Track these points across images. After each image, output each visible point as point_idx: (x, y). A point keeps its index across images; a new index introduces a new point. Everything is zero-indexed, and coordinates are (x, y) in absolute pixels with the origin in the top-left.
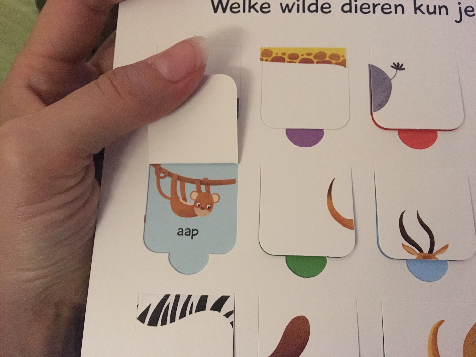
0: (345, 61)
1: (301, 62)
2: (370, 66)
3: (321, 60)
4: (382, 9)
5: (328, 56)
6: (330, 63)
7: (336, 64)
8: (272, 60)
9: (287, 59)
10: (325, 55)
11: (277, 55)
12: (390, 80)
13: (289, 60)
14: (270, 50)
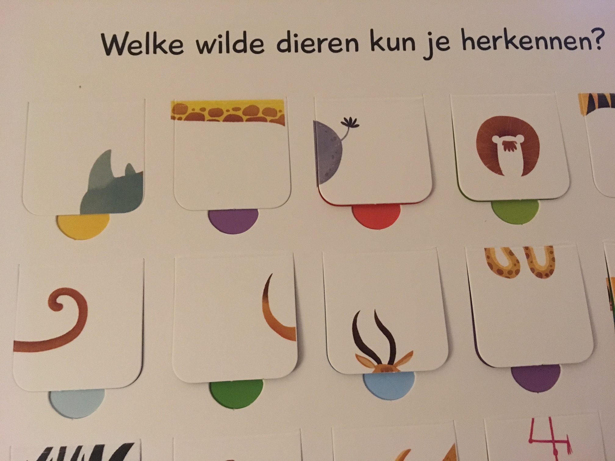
0: (283, 117)
1: (226, 120)
2: (315, 123)
3: (252, 117)
4: (330, 45)
5: (261, 111)
6: (264, 120)
7: (272, 121)
8: (187, 119)
9: (207, 117)
10: (258, 109)
11: (194, 112)
12: (340, 141)
13: (211, 118)
14: (184, 105)
